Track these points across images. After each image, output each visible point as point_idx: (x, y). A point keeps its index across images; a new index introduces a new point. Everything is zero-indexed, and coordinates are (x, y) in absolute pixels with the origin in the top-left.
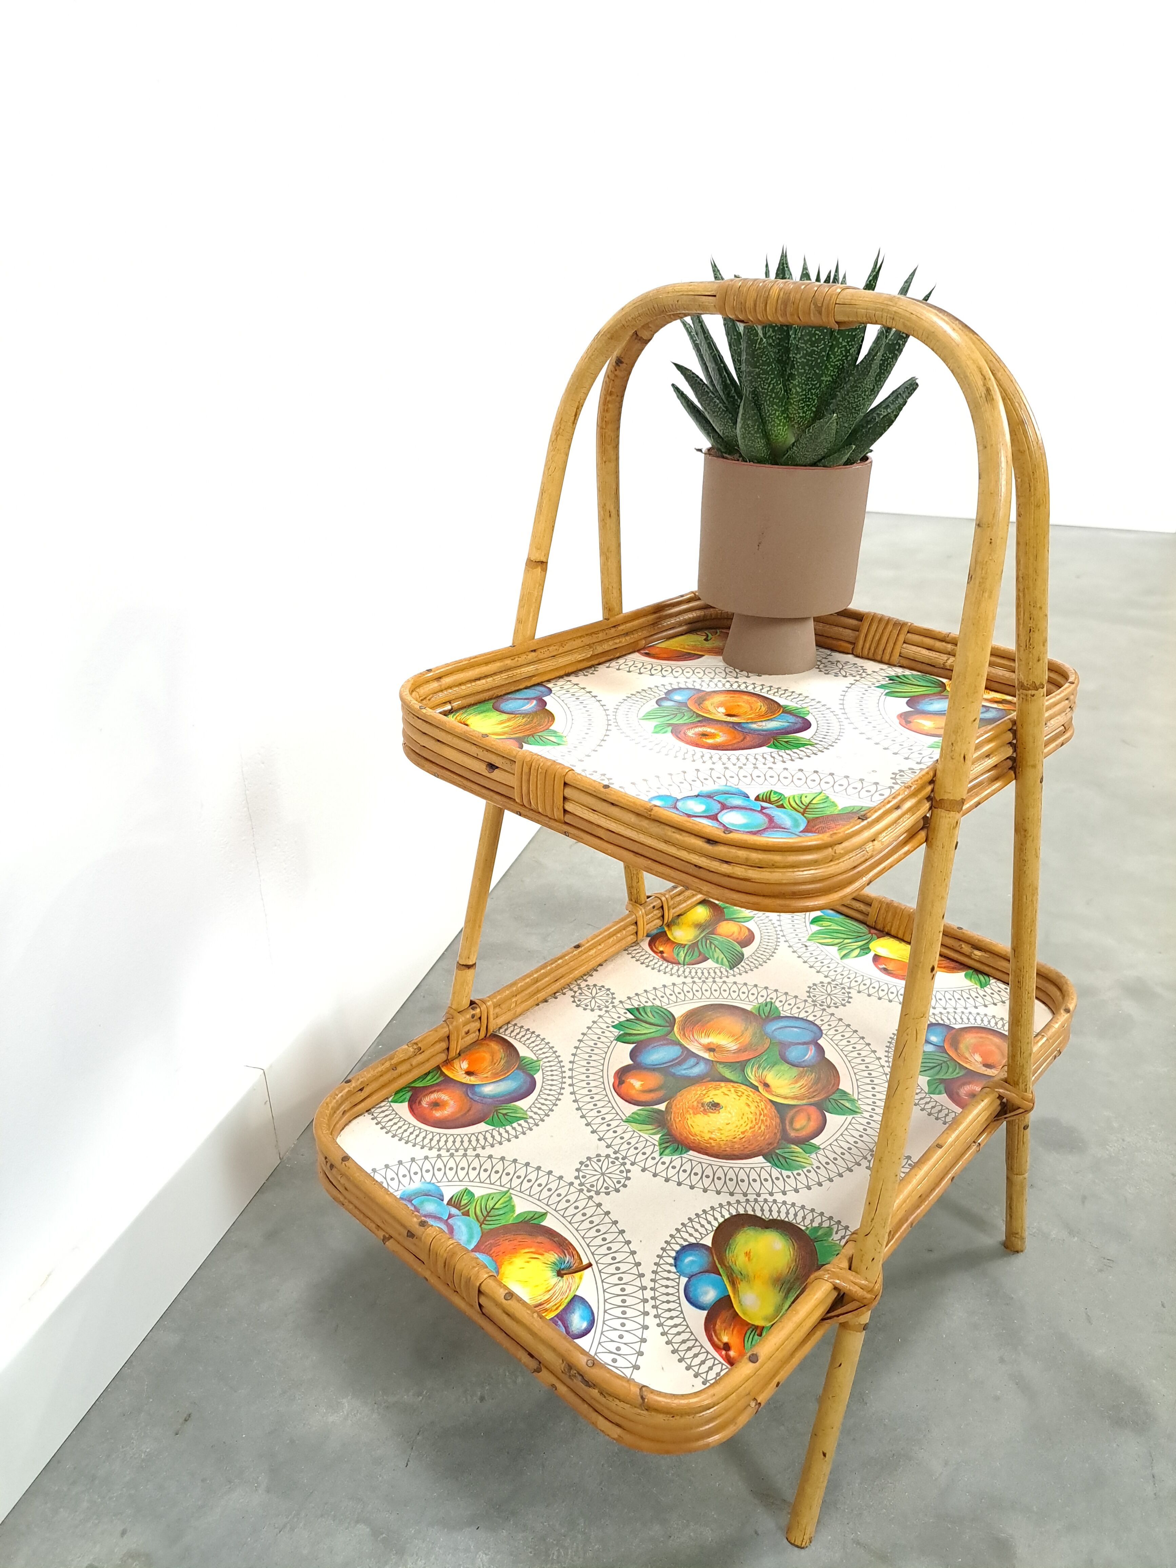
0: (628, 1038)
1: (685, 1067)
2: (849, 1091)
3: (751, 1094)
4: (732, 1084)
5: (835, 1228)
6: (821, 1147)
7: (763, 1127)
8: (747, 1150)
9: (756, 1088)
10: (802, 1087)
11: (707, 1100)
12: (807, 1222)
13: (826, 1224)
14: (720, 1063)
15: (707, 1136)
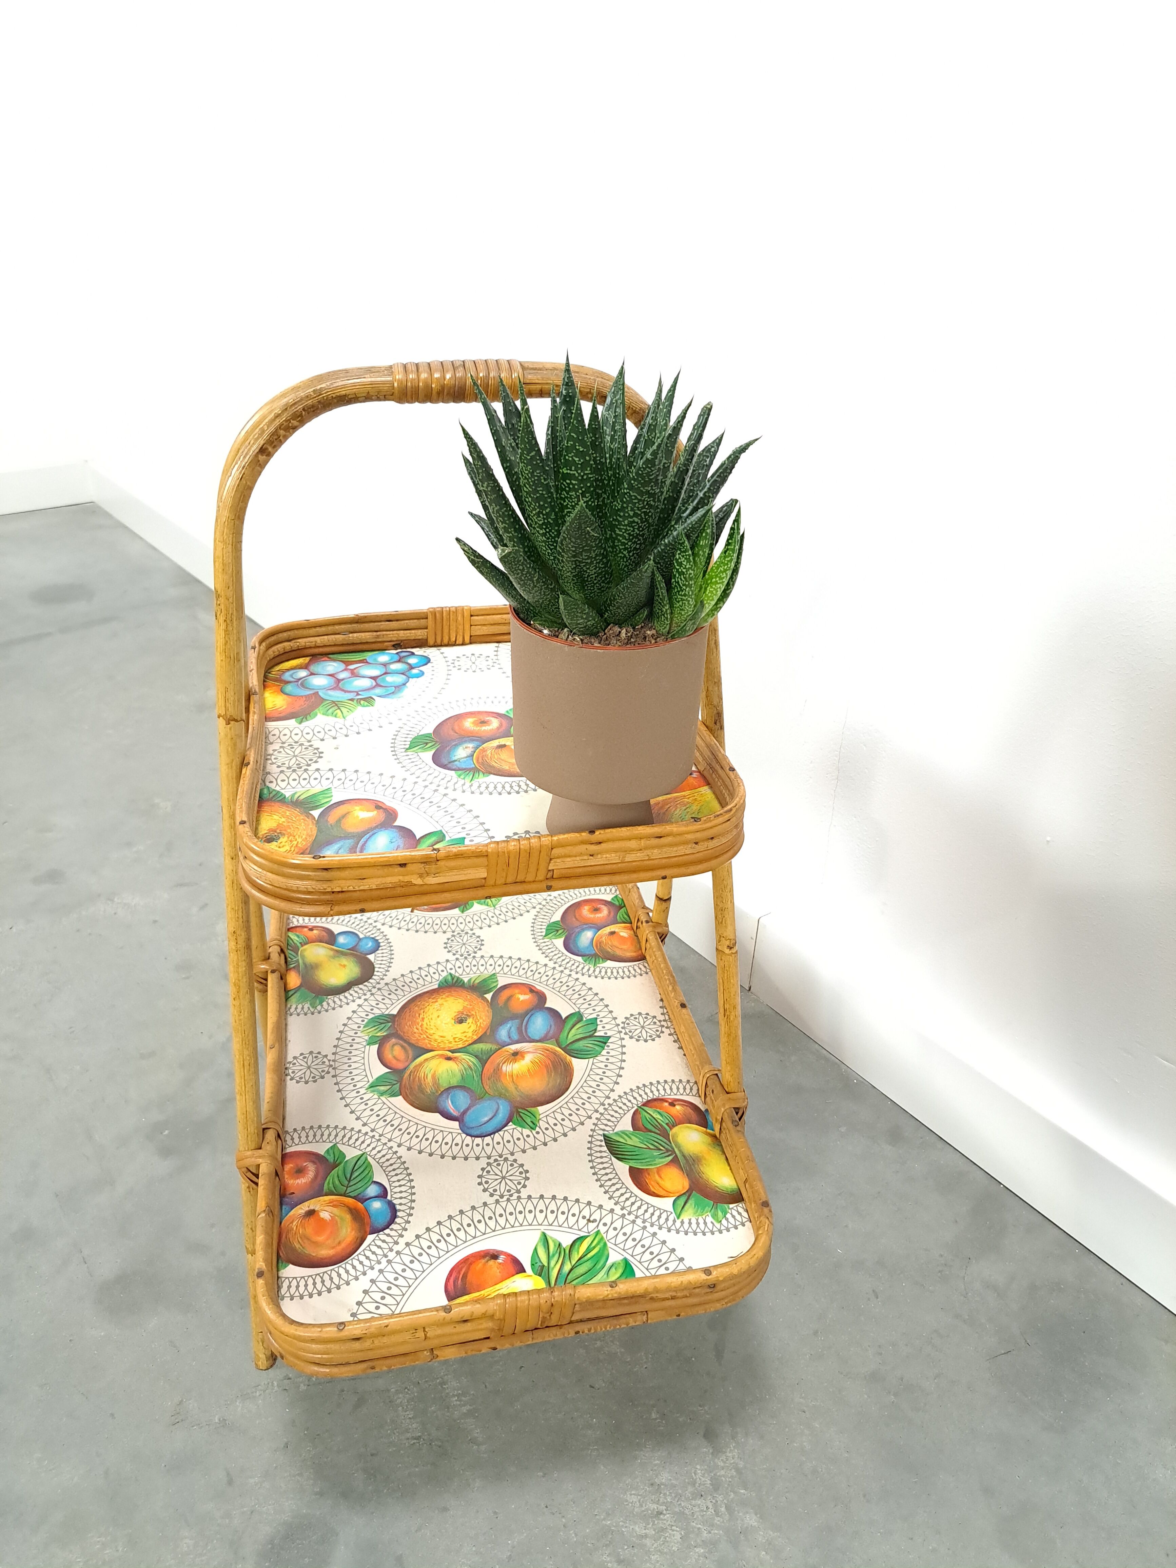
0: (575, 1019)
1: (513, 1029)
2: (392, 1099)
3: (450, 1045)
4: (470, 1042)
5: (312, 1010)
6: (368, 1047)
7: (416, 1030)
8: (408, 1011)
9: (453, 1052)
10: (426, 1077)
11: (470, 1020)
12: (330, 1002)
13: (319, 1008)
14: (497, 1050)
15: (440, 1001)
